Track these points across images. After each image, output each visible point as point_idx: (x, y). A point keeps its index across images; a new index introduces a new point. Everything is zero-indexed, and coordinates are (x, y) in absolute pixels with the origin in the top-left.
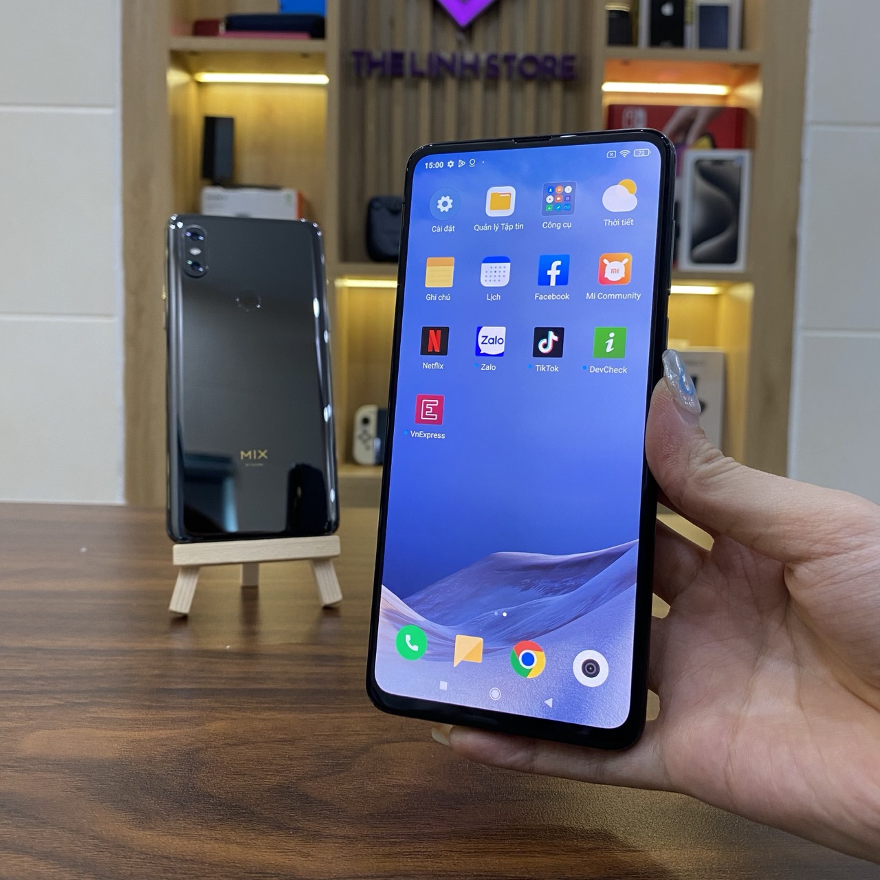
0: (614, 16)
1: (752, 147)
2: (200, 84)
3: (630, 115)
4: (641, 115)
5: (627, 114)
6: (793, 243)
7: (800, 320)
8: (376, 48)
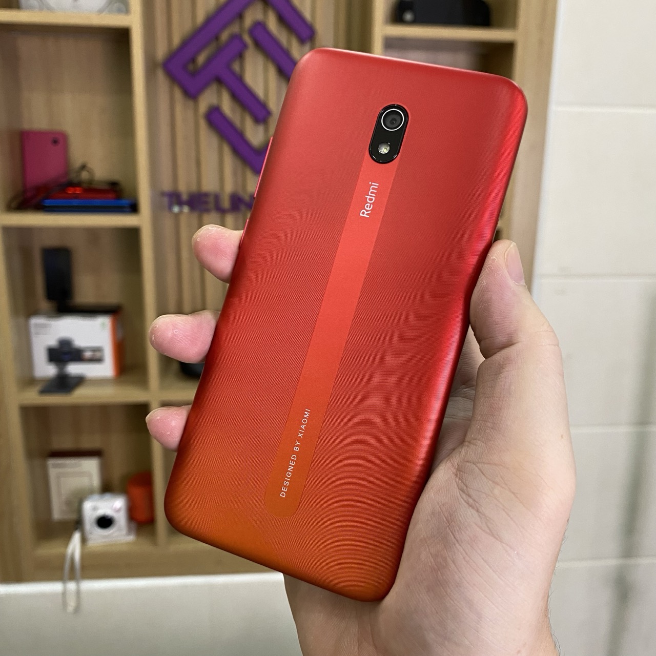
8: (184, 187)
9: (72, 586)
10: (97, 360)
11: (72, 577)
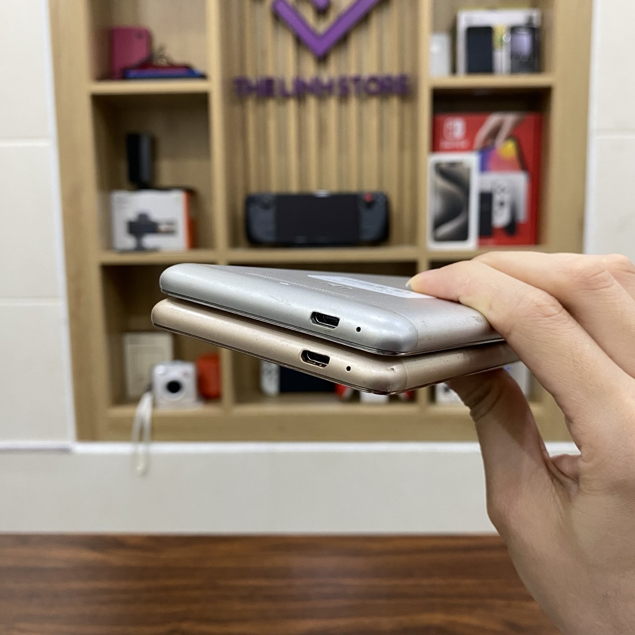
3: (450, 124)
4: (460, 125)
5: (447, 125)
8: (252, 75)
9: (141, 448)
10: (170, 232)
11: (141, 439)
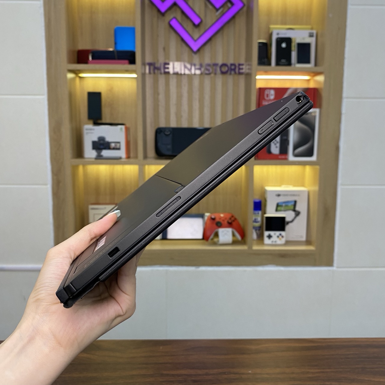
0: (261, 45)
1: (320, 107)
2: (80, 77)
3: (268, 92)
4: (272, 92)
5: (266, 92)
6: (337, 149)
7: (340, 181)
10: (117, 148)
